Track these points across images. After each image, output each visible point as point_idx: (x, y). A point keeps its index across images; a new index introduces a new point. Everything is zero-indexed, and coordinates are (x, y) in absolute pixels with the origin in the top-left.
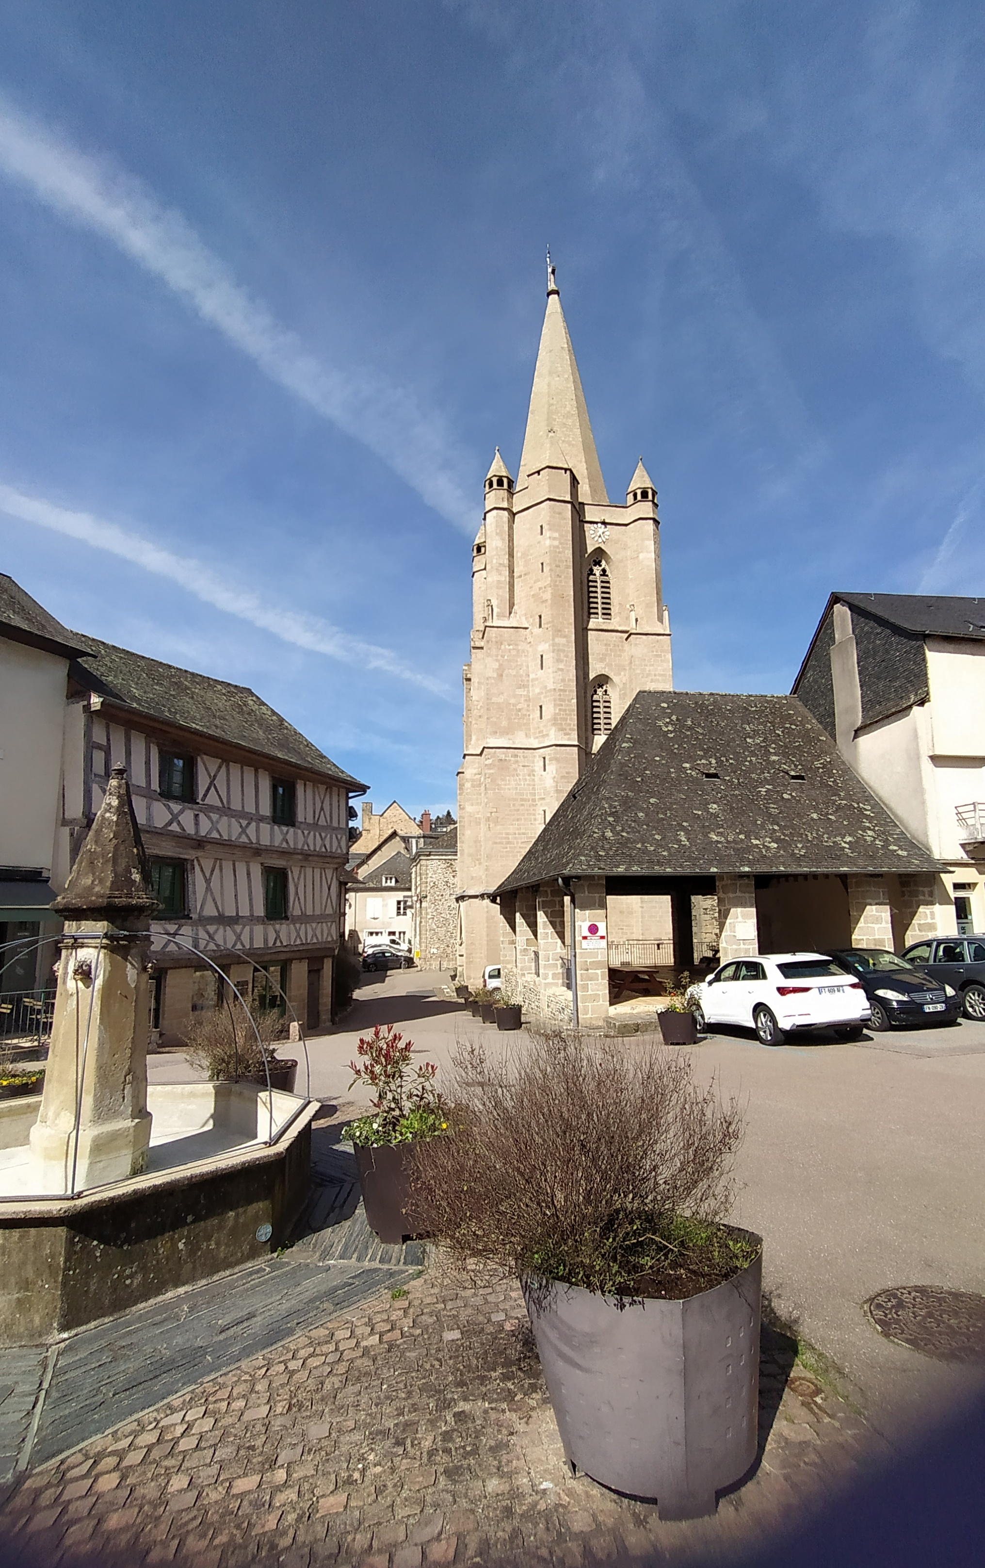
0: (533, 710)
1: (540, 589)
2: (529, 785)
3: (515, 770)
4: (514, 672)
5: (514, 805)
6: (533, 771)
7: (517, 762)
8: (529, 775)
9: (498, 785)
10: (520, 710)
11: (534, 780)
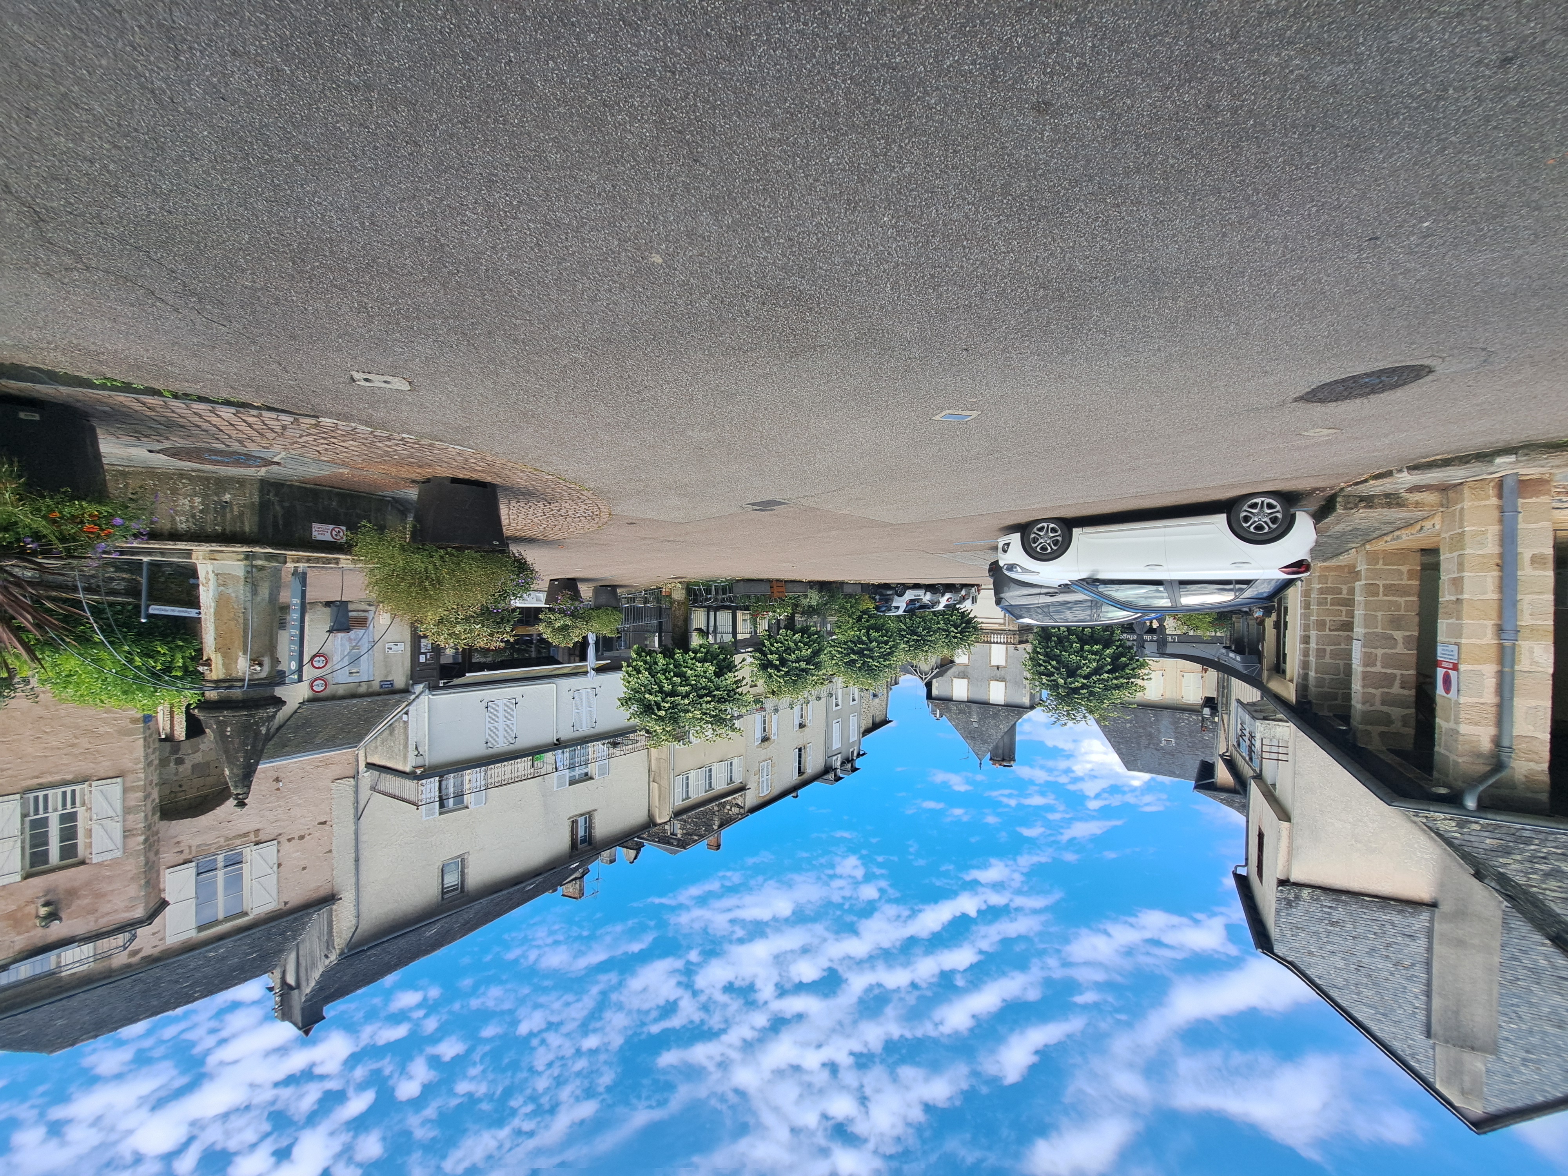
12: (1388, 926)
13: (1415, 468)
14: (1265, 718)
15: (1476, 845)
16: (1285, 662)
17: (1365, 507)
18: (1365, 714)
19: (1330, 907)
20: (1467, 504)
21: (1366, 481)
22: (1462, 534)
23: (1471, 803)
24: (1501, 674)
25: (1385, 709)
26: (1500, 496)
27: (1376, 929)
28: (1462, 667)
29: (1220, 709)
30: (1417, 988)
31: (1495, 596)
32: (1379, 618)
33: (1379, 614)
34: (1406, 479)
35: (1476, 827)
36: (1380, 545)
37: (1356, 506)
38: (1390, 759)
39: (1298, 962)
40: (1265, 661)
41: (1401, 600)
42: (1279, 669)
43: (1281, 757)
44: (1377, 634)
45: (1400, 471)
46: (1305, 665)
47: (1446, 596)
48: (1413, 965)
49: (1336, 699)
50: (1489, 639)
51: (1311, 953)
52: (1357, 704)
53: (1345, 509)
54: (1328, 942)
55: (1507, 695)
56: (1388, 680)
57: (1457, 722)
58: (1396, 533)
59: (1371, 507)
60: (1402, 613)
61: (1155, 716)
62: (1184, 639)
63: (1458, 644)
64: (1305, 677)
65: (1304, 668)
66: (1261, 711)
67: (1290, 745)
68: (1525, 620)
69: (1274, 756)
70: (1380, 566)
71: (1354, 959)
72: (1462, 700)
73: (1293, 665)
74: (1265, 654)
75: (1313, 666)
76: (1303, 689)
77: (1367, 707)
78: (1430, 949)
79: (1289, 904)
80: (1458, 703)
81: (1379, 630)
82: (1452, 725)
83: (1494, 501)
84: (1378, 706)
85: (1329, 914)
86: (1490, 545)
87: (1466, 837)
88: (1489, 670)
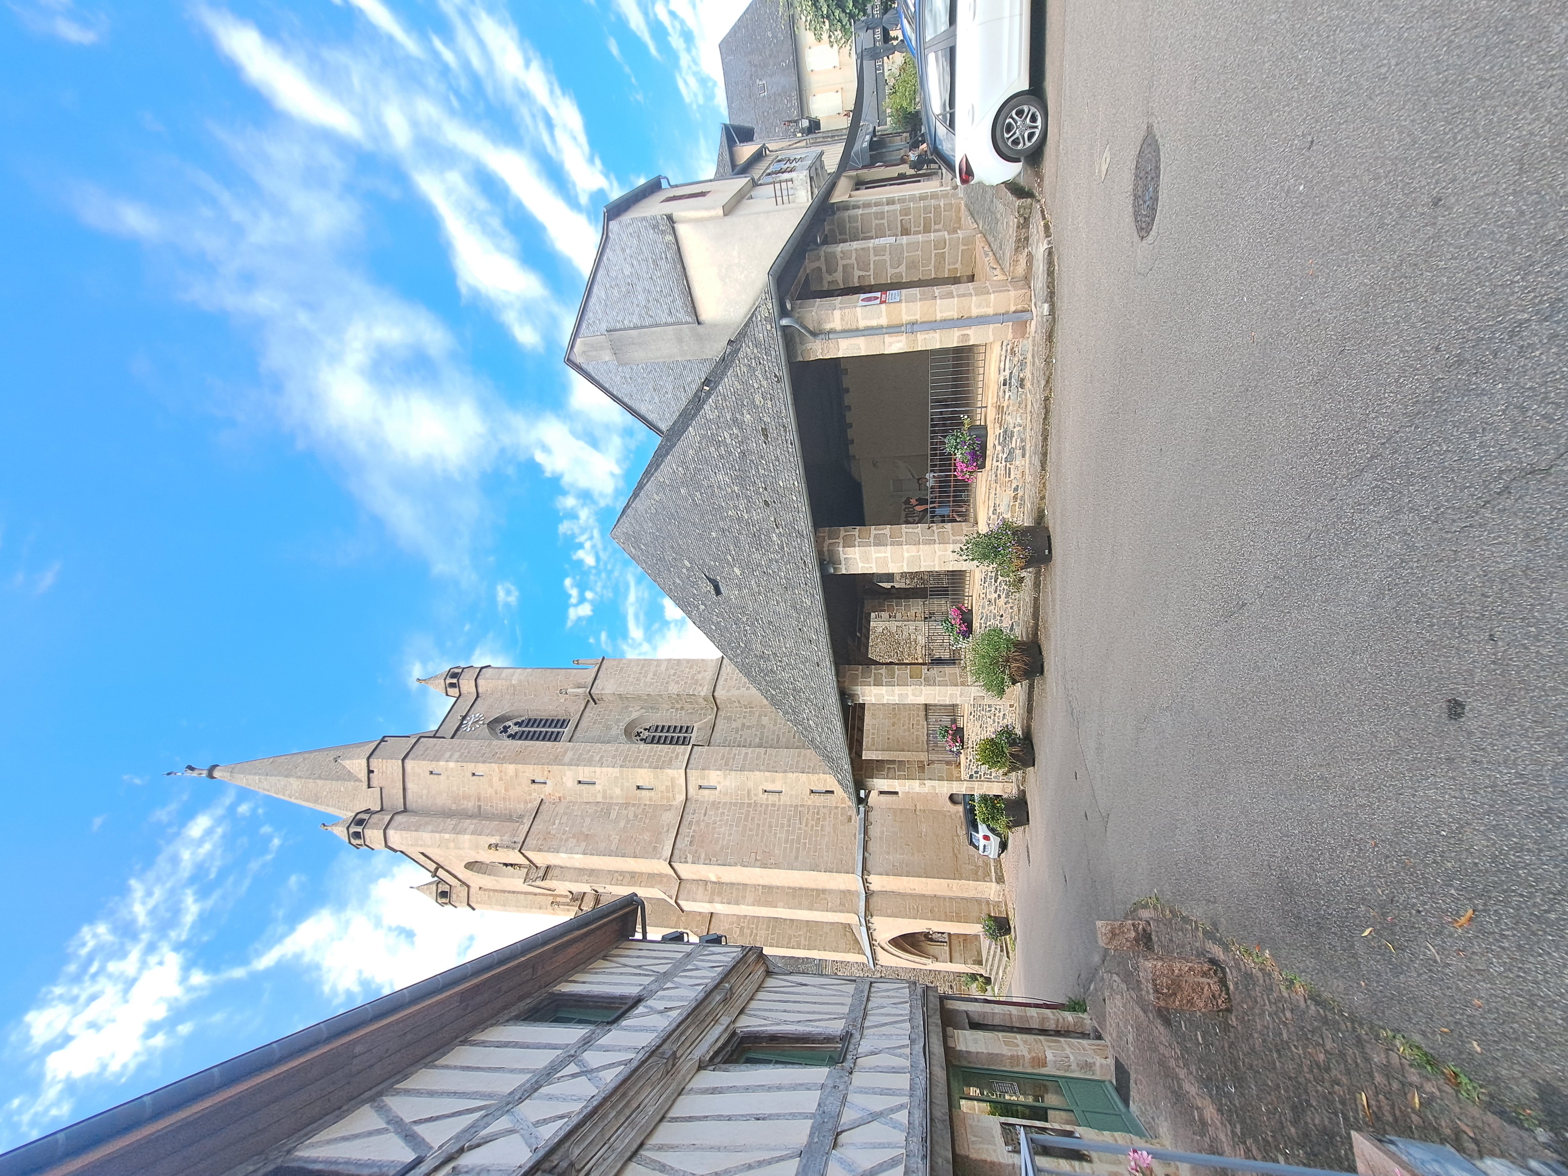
0: (640, 799)
1: (501, 779)
2: (729, 811)
3: (707, 825)
4: (588, 820)
5: (750, 830)
6: (713, 803)
7: (698, 823)
8: (718, 809)
9: (722, 849)
10: (636, 816)
11: (725, 804)
12: (671, 299)
13: (1050, 253)
14: (811, 178)
15: (756, 329)
16: (866, 188)
17: (1019, 222)
18: (834, 255)
19: (667, 258)
20: (1012, 293)
21: (1044, 218)
22: (988, 293)
23: (784, 322)
24: (882, 327)
25: (840, 268)
26: (1015, 312)
27: (665, 291)
28: (883, 306)
29: (810, 136)
30: (636, 320)
31: (938, 318)
32: (917, 253)
33: (919, 253)
34: (1040, 249)
35: (769, 327)
36: (979, 243)
37: (1021, 215)
38: (802, 276)
39: (611, 242)
40: (865, 171)
41: (932, 267)
42: (859, 184)
43: (779, 200)
44: (902, 253)
45: (1049, 242)
46: (867, 205)
47: (937, 290)
48: (651, 317)
49: (840, 234)
50: (906, 318)
51: (623, 250)
52: (840, 248)
53: (1019, 207)
54: (639, 261)
55: (865, 333)
56: (865, 267)
57: (840, 308)
58: (991, 254)
59: (1018, 227)
60: (921, 269)
61: (788, 66)
62: (879, 80)
63: (900, 301)
64: (856, 207)
65: (863, 204)
66: (817, 174)
67: (792, 205)
68: (920, 337)
69: (779, 193)
70: (961, 247)
71: (635, 281)
72: (859, 310)
73: (865, 195)
74: (873, 170)
75: (867, 211)
76: (845, 206)
77: (839, 255)
78: (667, 324)
79: (655, 227)
80: (856, 307)
81: (906, 254)
82: (838, 306)
83: (1013, 309)
84: (841, 263)
85: (661, 258)
86: (978, 311)
87: (759, 324)
88: (883, 321)
